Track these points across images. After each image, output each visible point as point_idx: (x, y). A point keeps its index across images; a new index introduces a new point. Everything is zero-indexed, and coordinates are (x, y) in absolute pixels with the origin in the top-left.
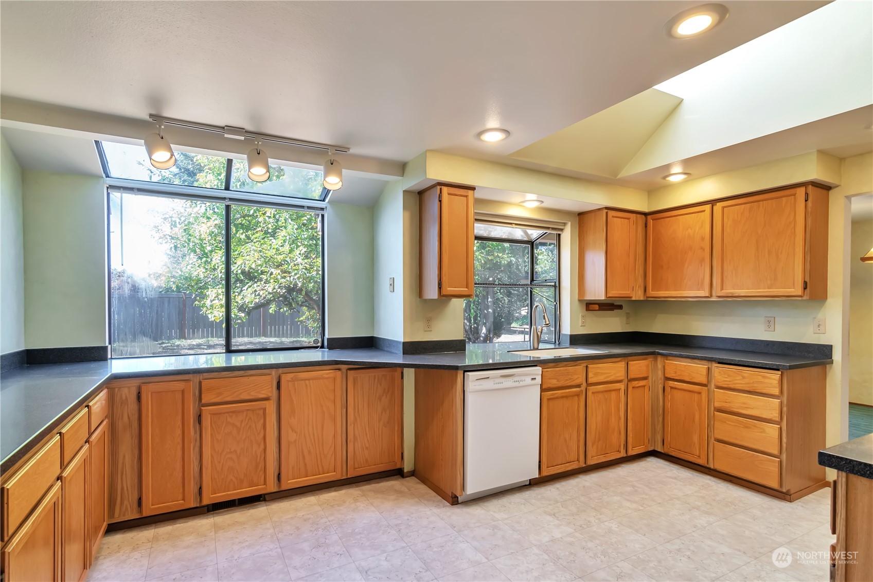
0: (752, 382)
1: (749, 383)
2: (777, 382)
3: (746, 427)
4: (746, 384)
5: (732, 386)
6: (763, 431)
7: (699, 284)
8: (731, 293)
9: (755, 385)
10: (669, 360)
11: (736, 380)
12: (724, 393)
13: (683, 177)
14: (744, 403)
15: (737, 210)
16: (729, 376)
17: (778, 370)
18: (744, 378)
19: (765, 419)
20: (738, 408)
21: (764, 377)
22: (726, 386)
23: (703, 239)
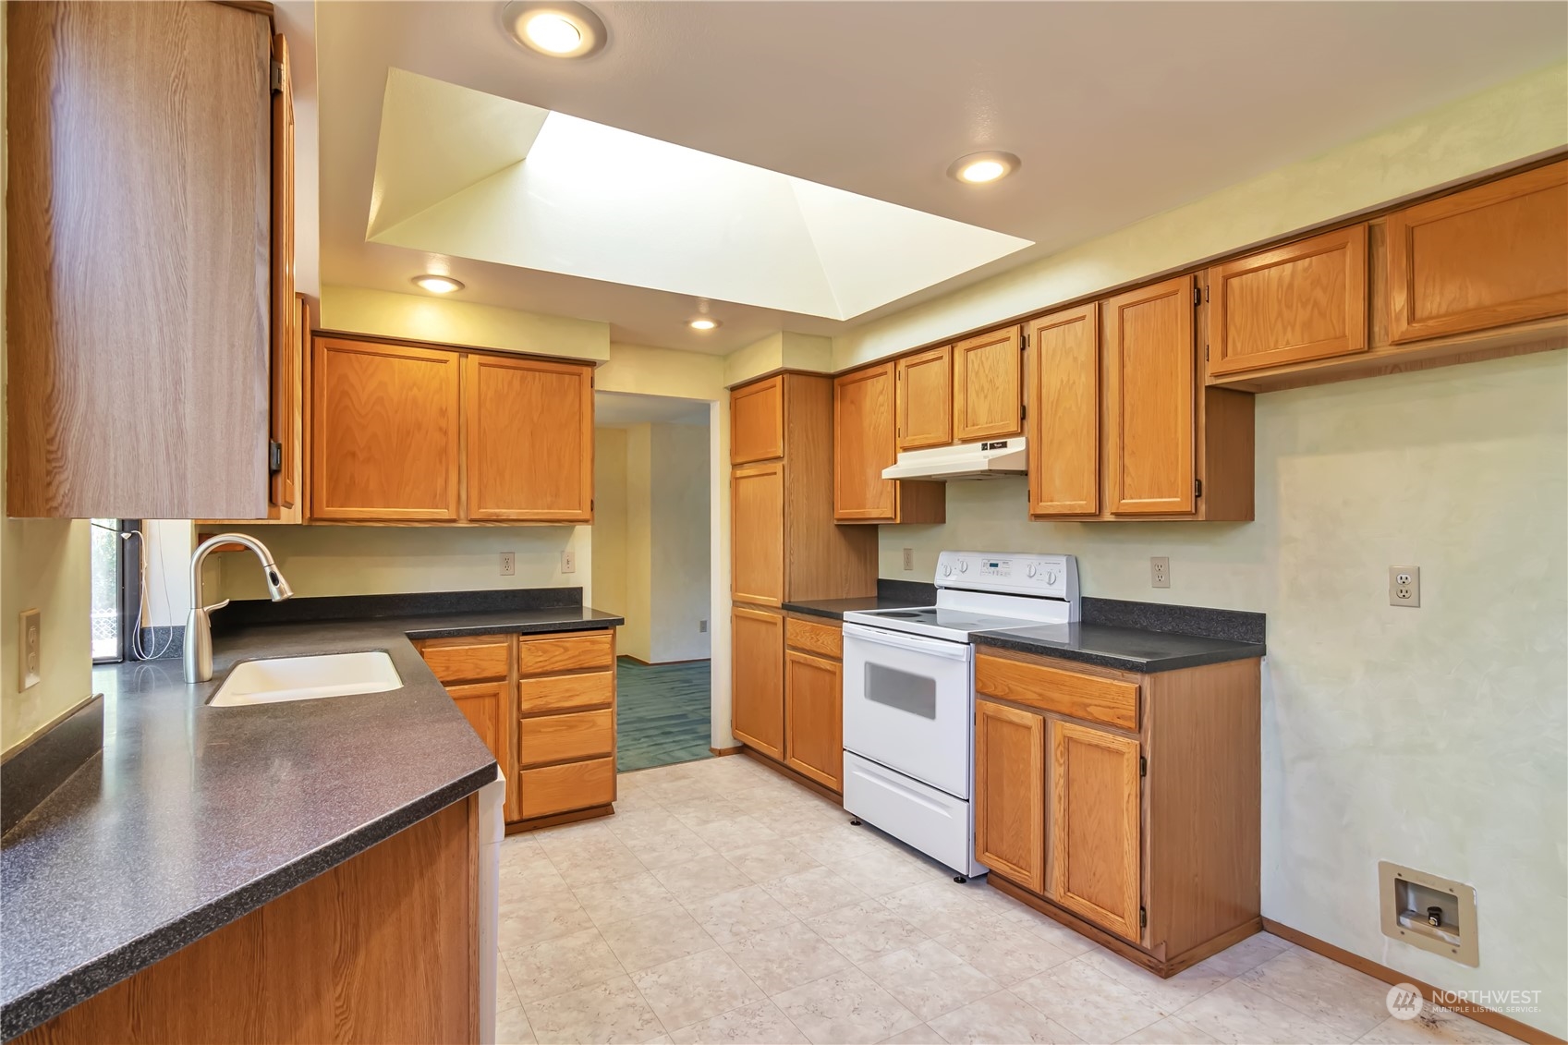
0: (577, 653)
1: (574, 657)
2: (609, 646)
3: (571, 727)
4: (570, 658)
5: (549, 668)
6: (594, 724)
7: (436, 496)
8: (496, 514)
9: (582, 657)
10: (430, 646)
11: (555, 656)
12: (536, 683)
13: (451, 287)
14: (567, 691)
15: (501, 376)
16: (545, 652)
17: (606, 628)
18: (566, 650)
19: (595, 705)
20: (559, 701)
21: (593, 642)
22: (540, 670)
23: (443, 412)
